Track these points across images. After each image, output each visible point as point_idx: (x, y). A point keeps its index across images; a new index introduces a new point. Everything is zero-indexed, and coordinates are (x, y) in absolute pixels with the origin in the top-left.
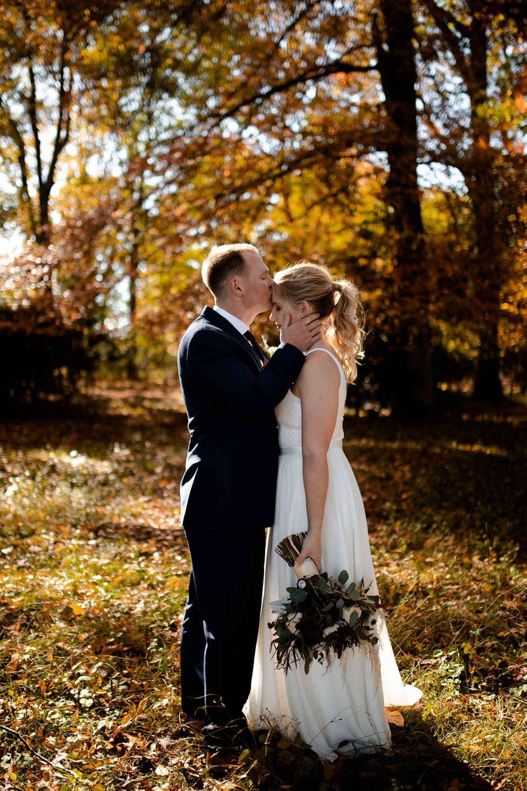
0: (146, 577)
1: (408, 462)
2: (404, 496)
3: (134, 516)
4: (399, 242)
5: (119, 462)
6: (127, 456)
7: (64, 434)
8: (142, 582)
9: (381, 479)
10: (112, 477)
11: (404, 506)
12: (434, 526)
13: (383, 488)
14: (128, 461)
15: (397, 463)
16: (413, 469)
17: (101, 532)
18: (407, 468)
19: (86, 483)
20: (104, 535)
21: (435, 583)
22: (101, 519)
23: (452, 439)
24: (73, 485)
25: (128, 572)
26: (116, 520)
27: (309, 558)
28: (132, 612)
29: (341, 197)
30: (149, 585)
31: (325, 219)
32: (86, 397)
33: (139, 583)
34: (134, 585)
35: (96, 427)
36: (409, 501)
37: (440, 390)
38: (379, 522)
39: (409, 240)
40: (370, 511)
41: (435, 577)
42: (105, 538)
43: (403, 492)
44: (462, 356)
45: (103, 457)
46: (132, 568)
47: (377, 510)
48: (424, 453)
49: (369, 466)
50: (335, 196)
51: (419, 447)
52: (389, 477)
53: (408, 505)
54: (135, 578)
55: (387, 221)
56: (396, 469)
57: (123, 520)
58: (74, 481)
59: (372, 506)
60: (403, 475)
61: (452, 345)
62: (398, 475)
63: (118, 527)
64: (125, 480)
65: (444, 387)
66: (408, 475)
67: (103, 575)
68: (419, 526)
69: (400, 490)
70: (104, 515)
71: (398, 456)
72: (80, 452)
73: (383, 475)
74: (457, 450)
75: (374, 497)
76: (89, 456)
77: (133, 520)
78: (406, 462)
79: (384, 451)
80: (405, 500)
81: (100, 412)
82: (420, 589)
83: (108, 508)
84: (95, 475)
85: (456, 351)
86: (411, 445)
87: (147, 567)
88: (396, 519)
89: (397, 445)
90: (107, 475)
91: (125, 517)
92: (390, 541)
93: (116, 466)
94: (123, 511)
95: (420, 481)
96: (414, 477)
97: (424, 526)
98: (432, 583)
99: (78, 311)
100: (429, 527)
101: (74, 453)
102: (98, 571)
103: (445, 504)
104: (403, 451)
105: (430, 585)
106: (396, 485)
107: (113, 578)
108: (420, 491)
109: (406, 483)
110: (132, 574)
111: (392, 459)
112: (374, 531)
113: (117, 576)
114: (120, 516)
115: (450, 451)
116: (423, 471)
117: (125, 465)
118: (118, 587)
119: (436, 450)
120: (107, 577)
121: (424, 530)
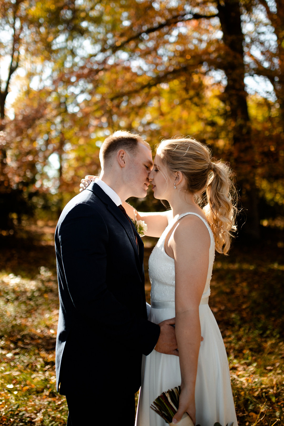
0: (48, 386)
1: (245, 280)
2: (244, 306)
3: (48, 327)
4: (234, 129)
5: (43, 282)
6: (50, 277)
7: (9, 260)
8: (45, 390)
9: (227, 294)
10: (36, 294)
11: (245, 315)
12: (268, 332)
13: (229, 300)
14: (49, 281)
15: (238, 281)
16: (249, 285)
17: (20, 344)
18: (244, 284)
19: (17, 299)
20: (22, 346)
21: (275, 388)
22: (23, 330)
23: (273, 261)
24: (8, 301)
25: (35, 381)
26: (33, 331)
27: (186, 414)
28: (33, 421)
29: (196, 100)
30: (50, 393)
31: (185, 115)
32: (28, 232)
33: (42, 391)
34: (39, 392)
35: (32, 254)
36: (248, 310)
37: (262, 226)
38: (227, 329)
39: (241, 127)
40: (220, 319)
41: (274, 383)
42: (22, 348)
43: (243, 303)
44: (277, 204)
45: (32, 278)
46: (38, 377)
47: (225, 318)
48: (255, 272)
49: (218, 283)
50: (191, 99)
51: (252, 268)
52: (232, 292)
53: (247, 313)
54: (40, 387)
55: (225, 115)
56: (237, 285)
57: (39, 331)
58: (8, 297)
59: (222, 316)
60: (242, 291)
61: (269, 196)
62: (238, 290)
63: (32, 338)
64: (46, 296)
65: (265, 223)
66: (246, 290)
67: (14, 384)
68: (257, 332)
69: (241, 301)
70: (26, 326)
71: (238, 276)
72: (16, 275)
73: (228, 290)
74: (279, 270)
75: (223, 308)
76: (23, 277)
77: (46, 330)
78: (243, 280)
79: (229, 271)
80: (245, 309)
81: (36, 243)
82: (264, 394)
83: (30, 320)
84: (25, 292)
85: (273, 200)
86: (245, 266)
87: (51, 376)
88: (240, 327)
89: (236, 266)
90: (33, 292)
91: (40, 328)
92: (237, 347)
93: (40, 285)
94: (39, 323)
95: (254, 294)
96: (250, 292)
97: (261, 332)
98: (272, 388)
99: (19, 176)
100: (264, 332)
101: (11, 275)
102: (11, 380)
103: (274, 312)
104: (241, 271)
105: (271, 390)
106: (237, 297)
107: (22, 387)
108: (255, 302)
109: (244, 297)
110: (38, 382)
111: (234, 278)
112: (224, 337)
113: (26, 385)
114: (36, 327)
115: (273, 270)
116: (256, 286)
117: (47, 284)
118: (26, 396)
119: (264, 270)
120: (18, 386)
121: (261, 335)
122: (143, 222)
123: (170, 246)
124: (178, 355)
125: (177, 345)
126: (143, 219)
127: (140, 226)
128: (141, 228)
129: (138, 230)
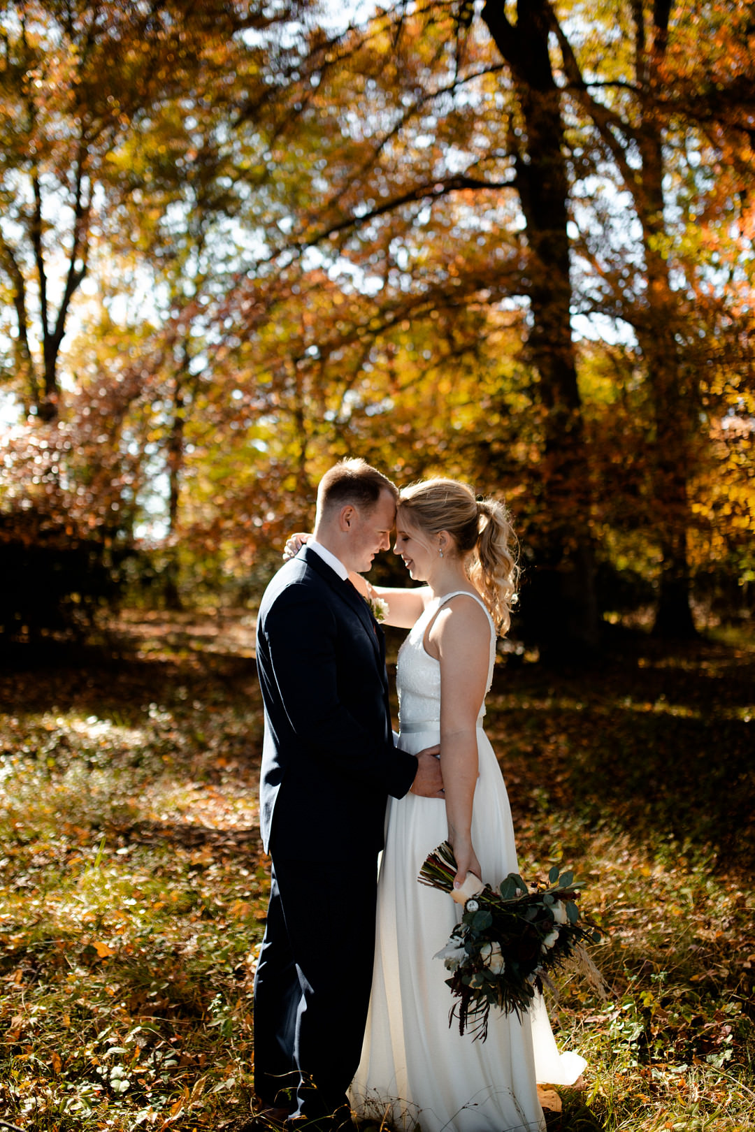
0: (199, 901)
1: (563, 730)
2: (559, 779)
3: (180, 811)
4: (547, 421)
5: (156, 731)
6: (169, 722)
7: (77, 689)
8: (193, 908)
9: (527, 755)
10: (147, 754)
11: (560, 793)
12: (602, 822)
13: (530, 768)
14: (168, 729)
15: (549, 731)
16: (571, 738)
17: (134, 836)
18: (562, 739)
19: (110, 763)
20: (139, 840)
21: (602, 905)
22: (134, 816)
23: (623, 695)
24: (91, 767)
25: (173, 895)
26: (154, 818)
28: (180, 952)
29: (468, 357)
30: (203, 912)
31: (445, 386)
32: (107, 634)
33: (189, 910)
34: (183, 912)
35: (123, 679)
36: (566, 786)
37: (608, 623)
38: (524, 817)
39: (562, 419)
41: (602, 897)
42: (140, 844)
43: (557, 773)
44: (636, 576)
45: (134, 725)
46: (178, 888)
47: (523, 799)
48: (585, 716)
49: (509, 735)
51: (579, 707)
52: (537, 752)
53: (565, 791)
54: (184, 902)
55: (532, 391)
56: (547, 739)
57: (164, 817)
58: (93, 760)
59: (515, 793)
60: (557, 749)
61: (622, 563)
62: (549, 749)
63: (157, 828)
64: (166, 758)
65: (613, 619)
66: (564, 749)
67: (137, 899)
68: (580, 823)
69: (553, 770)
70: (138, 810)
71: (549, 722)
72: (101, 718)
73: (529, 749)
74: (632, 711)
75: (518, 780)
76: (114, 723)
77: (178, 817)
78: (561, 730)
79: (530, 713)
80: (561, 784)
83: (143, 799)
84: (123, 751)
85: (629, 570)
86: (565, 704)
87: (201, 886)
88: (548, 812)
89: (548, 704)
90: (139, 750)
91: (167, 812)
92: (541, 845)
93: (152, 737)
94: (164, 804)
95: (581, 757)
96: (573, 751)
97: (588, 822)
98: (599, 905)
99: (97, 515)
100: (594, 823)
101: (92, 719)
102: (131, 892)
103: (617, 789)
104: (556, 713)
105: (596, 910)
106: (547, 762)
107: (153, 903)
108: (581, 771)
109: (561, 761)
110: (180, 896)
111: (541, 726)
112: (517, 829)
113: (158, 900)
114: (159, 812)
115: (622, 712)
116: (585, 742)
117: (164, 736)
118: (160, 917)
119: (603, 710)
120: (144, 902)
121: (587, 828)
122: (382, 600)
123: (433, 640)
124: (444, 798)
125: (442, 782)
126: (381, 596)
127: (378, 607)
128: (379, 610)
129: (375, 613)
